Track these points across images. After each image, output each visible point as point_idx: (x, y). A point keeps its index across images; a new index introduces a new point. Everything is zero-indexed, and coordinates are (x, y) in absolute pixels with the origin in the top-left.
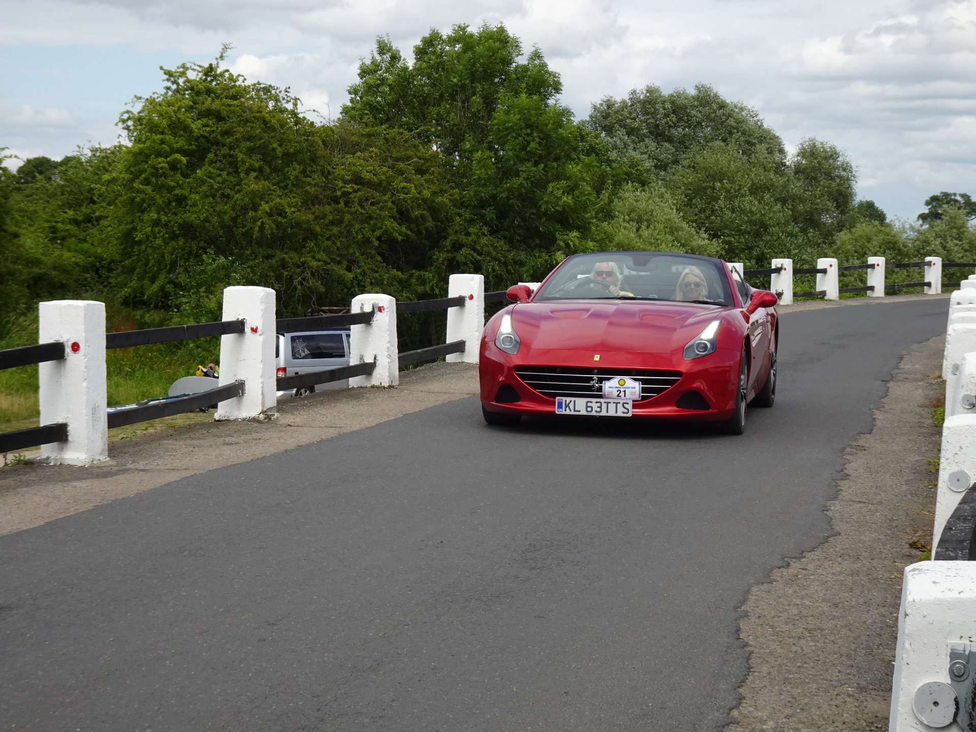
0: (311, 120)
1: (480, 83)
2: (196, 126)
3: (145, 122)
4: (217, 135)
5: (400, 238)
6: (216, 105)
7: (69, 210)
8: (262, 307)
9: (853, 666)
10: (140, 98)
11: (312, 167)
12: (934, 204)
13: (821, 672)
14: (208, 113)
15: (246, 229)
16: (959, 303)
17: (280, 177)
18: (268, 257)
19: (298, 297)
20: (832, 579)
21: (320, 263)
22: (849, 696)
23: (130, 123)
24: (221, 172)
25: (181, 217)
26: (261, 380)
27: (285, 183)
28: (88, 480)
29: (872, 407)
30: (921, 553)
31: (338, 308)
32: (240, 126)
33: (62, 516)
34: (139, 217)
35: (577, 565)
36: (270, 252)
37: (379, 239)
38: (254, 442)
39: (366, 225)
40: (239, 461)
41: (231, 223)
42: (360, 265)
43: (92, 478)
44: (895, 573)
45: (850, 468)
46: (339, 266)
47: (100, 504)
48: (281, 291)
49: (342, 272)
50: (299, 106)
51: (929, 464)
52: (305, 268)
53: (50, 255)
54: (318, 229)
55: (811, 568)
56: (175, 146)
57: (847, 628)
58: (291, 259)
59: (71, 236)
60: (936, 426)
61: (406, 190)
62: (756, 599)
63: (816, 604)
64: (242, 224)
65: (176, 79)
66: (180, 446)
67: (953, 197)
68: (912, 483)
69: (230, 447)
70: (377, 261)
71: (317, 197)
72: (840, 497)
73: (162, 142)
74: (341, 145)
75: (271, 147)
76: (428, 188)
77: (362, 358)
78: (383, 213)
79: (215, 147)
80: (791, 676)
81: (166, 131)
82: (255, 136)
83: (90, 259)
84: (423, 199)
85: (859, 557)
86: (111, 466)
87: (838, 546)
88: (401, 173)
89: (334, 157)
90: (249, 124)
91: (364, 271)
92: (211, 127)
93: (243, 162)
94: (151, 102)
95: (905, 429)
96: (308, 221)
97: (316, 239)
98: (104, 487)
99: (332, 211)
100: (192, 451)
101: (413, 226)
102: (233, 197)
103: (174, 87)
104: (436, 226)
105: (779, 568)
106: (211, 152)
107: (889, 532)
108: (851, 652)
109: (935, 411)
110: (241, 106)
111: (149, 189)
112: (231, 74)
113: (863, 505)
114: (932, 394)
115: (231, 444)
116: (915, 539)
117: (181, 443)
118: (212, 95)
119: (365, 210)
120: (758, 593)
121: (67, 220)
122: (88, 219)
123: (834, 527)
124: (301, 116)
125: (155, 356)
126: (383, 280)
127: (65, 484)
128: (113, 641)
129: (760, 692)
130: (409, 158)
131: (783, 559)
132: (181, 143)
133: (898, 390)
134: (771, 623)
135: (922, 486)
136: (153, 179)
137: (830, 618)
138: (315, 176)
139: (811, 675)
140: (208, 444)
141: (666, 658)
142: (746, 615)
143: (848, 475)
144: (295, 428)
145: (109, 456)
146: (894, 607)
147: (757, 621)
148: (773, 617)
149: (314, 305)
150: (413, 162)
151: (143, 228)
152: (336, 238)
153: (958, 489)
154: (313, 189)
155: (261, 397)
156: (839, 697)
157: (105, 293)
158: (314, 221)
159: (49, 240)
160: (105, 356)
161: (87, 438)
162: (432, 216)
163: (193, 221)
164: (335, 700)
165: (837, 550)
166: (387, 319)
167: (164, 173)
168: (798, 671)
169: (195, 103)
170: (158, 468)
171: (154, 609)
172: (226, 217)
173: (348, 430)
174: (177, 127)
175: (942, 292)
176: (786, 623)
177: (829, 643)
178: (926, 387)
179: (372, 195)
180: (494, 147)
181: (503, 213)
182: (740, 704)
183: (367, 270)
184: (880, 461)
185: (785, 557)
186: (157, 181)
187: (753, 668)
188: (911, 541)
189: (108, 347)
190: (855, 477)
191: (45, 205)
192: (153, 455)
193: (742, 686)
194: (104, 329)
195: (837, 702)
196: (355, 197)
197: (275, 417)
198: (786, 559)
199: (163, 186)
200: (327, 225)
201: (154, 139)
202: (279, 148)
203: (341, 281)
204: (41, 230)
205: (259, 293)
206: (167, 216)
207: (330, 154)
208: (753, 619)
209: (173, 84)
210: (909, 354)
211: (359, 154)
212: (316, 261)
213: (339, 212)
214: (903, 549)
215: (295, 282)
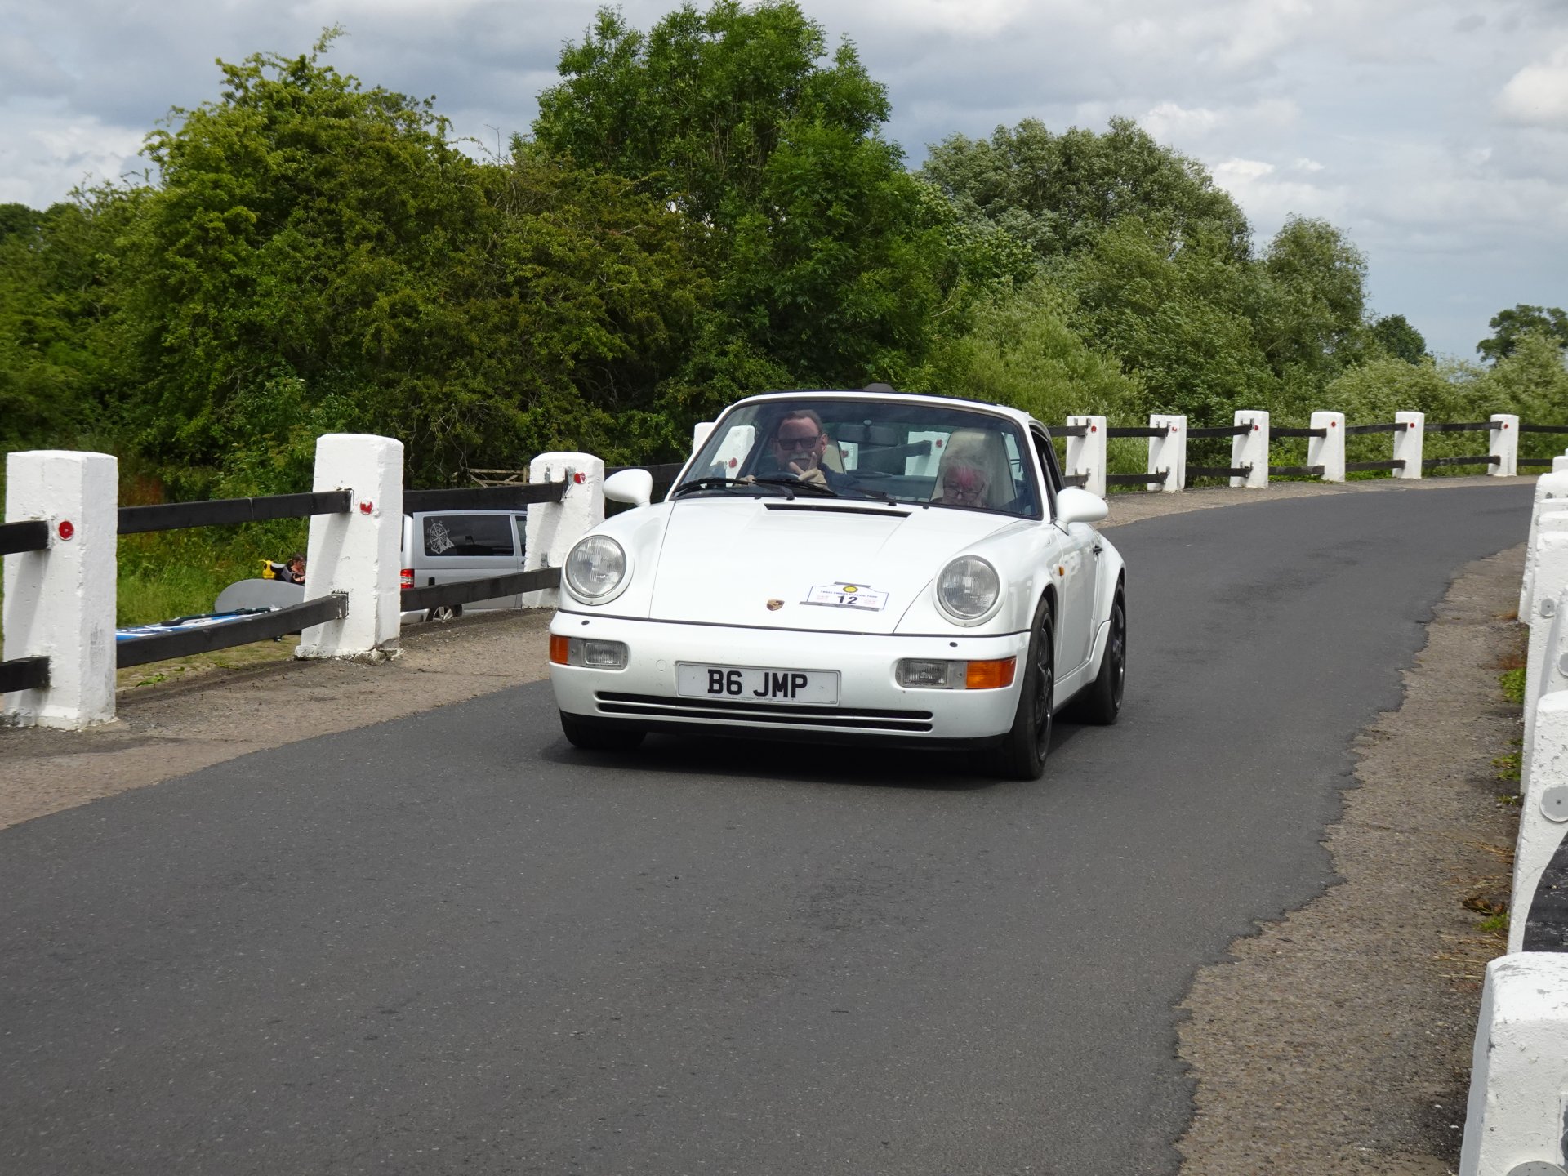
0: (468, 156)
1: (750, 101)
2: (274, 159)
3: (188, 150)
4: (308, 177)
5: (610, 355)
6: (309, 127)
7: (58, 294)
8: (381, 470)
9: (1369, 1110)
10: (182, 111)
11: (467, 234)
12: (1506, 324)
13: (1316, 1118)
14: (296, 139)
15: (351, 336)
16: (1549, 496)
17: (412, 252)
18: (390, 384)
19: (437, 453)
20: (1333, 958)
21: (475, 397)
22: (1362, 1161)
23: (164, 152)
24: (315, 241)
25: (243, 314)
26: (375, 593)
27: (420, 263)
28: (82, 755)
29: (1400, 665)
30: (1484, 917)
31: (504, 472)
32: (348, 162)
33: (37, 815)
34: (173, 309)
35: (903, 923)
36: (392, 375)
37: (575, 356)
38: (362, 697)
39: (556, 334)
40: (336, 729)
41: (328, 327)
42: (541, 400)
43: (88, 751)
44: (1440, 952)
45: (1363, 771)
46: (506, 402)
47: (101, 796)
48: (409, 441)
49: (511, 412)
50: (447, 131)
51: (1497, 765)
52: (451, 403)
53: (23, 369)
54: (474, 338)
55: (1299, 939)
56: (238, 192)
57: (1359, 1044)
58: (428, 388)
59: (60, 338)
60: (1507, 701)
61: (622, 277)
62: (1205, 990)
63: (1307, 1002)
64: (346, 327)
65: (243, 80)
66: (235, 699)
67: (1537, 314)
68: (1467, 798)
69: (321, 704)
70: (570, 394)
71: (473, 285)
72: (1347, 818)
73: (216, 185)
74: (517, 199)
75: (398, 198)
76: (660, 274)
77: (544, 559)
78: (582, 314)
79: (305, 196)
80: (1264, 1124)
81: (223, 165)
82: (374, 180)
83: (90, 377)
84: (651, 293)
85: (1379, 922)
86: (120, 731)
87: (1344, 902)
88: (616, 248)
89: (505, 217)
90: (362, 159)
91: (548, 411)
92: (298, 161)
93: (352, 223)
94: (199, 117)
95: (1455, 704)
96: (458, 325)
97: (472, 355)
98: (108, 768)
99: (499, 307)
100: (257, 710)
101: (633, 337)
102: (333, 282)
103: (239, 94)
104: (671, 339)
105: (1245, 938)
106: (299, 204)
107: (1430, 880)
108: (1366, 1085)
109: (1506, 675)
110: (351, 128)
111: (192, 264)
112: (335, 74)
113: (1385, 833)
114: (1504, 647)
115: (323, 699)
116: (1473, 894)
117: (238, 695)
118: (303, 108)
119: (555, 308)
120: (1208, 980)
121: (52, 310)
122: (89, 312)
123: (1337, 869)
124: (450, 148)
125: (194, 543)
126: (579, 427)
127: (43, 760)
128: (120, 1032)
129: (1212, 1150)
130: (629, 224)
131: (1251, 922)
132: (249, 187)
133: (1442, 637)
134: (1231, 1032)
135: (1484, 803)
136: (200, 248)
137: (1330, 1025)
138: (472, 249)
139: (1299, 1123)
140: (284, 698)
141: (1054, 1087)
142: (1188, 1016)
143: (1361, 782)
144: (430, 675)
145: (117, 714)
146: (1438, 1010)
147: (1208, 1027)
148: (1235, 1022)
149: (464, 465)
150: (636, 231)
151: (179, 328)
152: (503, 353)
153: (1558, 817)
154: (467, 272)
155: (374, 621)
156: (1345, 1163)
157: (114, 436)
158: (467, 324)
159: (20, 343)
160: (115, 545)
161: (81, 684)
162: (665, 321)
163: (263, 320)
164: (494, 1146)
165: (1342, 909)
166: (589, 495)
167: (218, 237)
168: (1275, 1117)
169: (273, 121)
170: (200, 736)
171: (190, 980)
172: (319, 317)
173: (519, 680)
174: (241, 160)
175: (1519, 473)
176: (1256, 1033)
177: (1328, 1069)
178: (1492, 634)
179: (566, 284)
180: (772, 208)
181: (784, 319)
182: (1178, 1169)
183: (553, 409)
184: (1414, 759)
185: (1254, 919)
186: (206, 251)
187: (1201, 1108)
188: (1466, 897)
189: (119, 532)
190: (1371, 785)
191: (17, 285)
192: (192, 715)
193: (1183, 1139)
194: (116, 500)
195: (1342, 1170)
196: (536, 287)
197: (397, 655)
198: (1256, 923)
199: (216, 259)
200: (490, 332)
201: (202, 180)
202: (412, 202)
203: (509, 427)
204: (9, 327)
205: (376, 447)
206: (220, 311)
207: (499, 213)
208: (1200, 1025)
209: (237, 89)
210: (1462, 576)
211: (546, 214)
212: (469, 391)
213: (510, 311)
214: (1453, 911)
215: (434, 427)
